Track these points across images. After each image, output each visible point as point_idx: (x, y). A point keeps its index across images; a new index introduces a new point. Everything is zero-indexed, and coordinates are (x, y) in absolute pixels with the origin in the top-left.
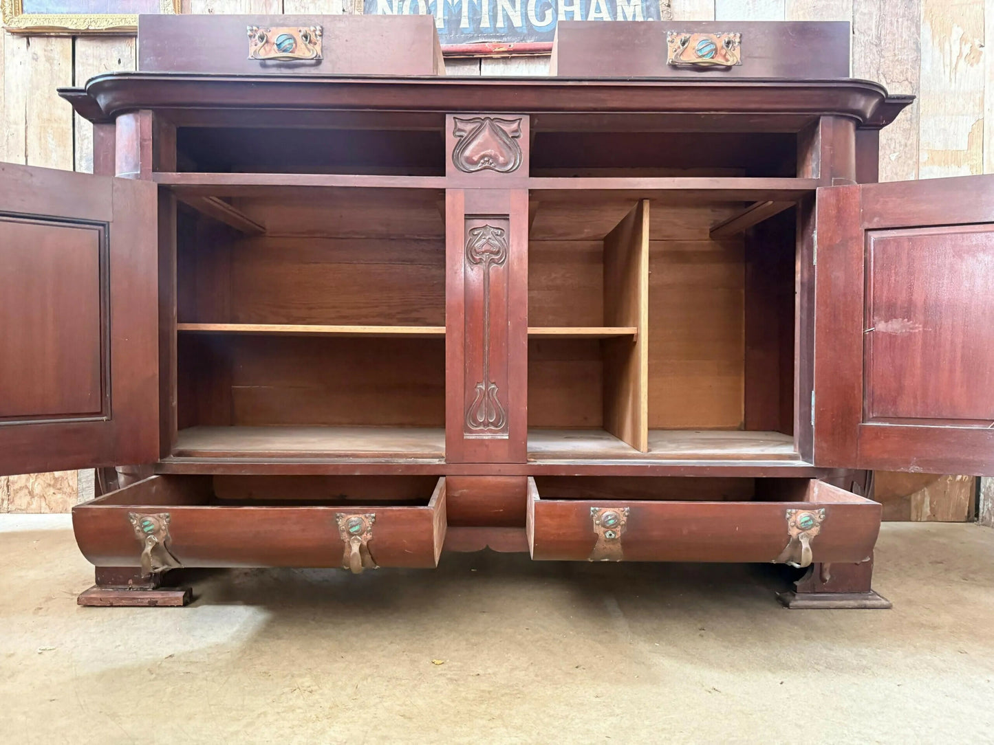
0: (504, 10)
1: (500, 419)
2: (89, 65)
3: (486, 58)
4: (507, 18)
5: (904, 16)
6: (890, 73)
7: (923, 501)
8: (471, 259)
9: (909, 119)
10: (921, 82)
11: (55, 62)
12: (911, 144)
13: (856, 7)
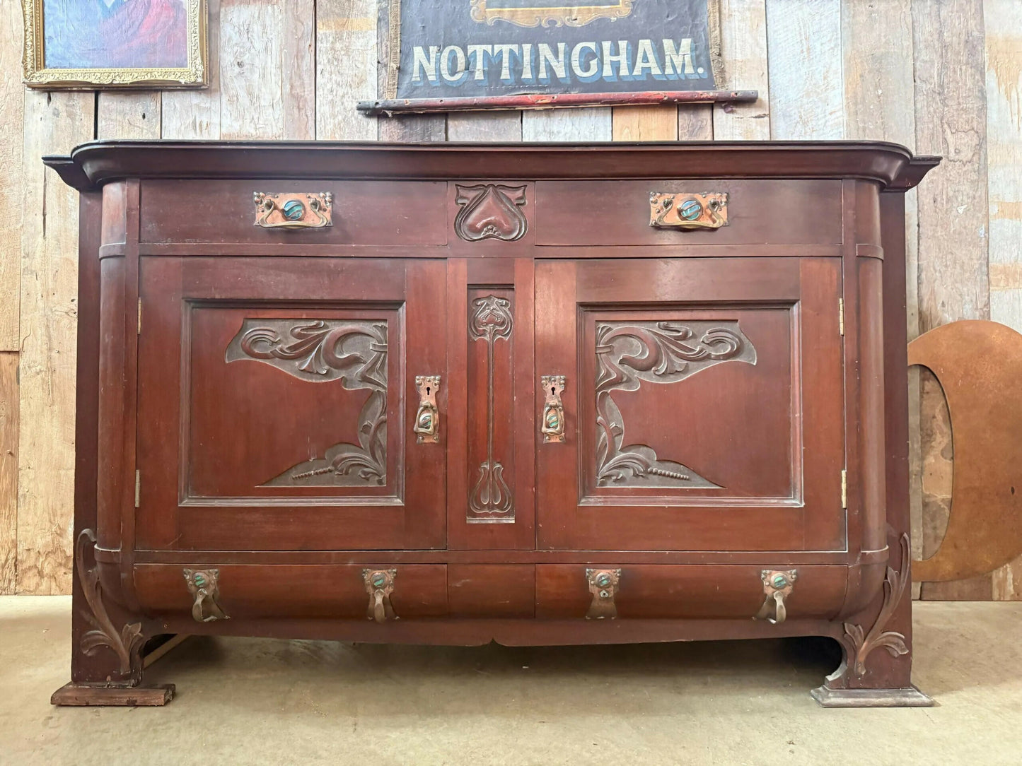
0: (546, 60)
1: (506, 501)
2: (112, 120)
3: (527, 111)
4: (550, 69)
5: (967, 63)
6: (955, 122)
7: (1005, 579)
8: (474, 331)
9: (976, 169)
10: (988, 131)
11: (77, 117)
12: (980, 196)
13: (916, 55)
